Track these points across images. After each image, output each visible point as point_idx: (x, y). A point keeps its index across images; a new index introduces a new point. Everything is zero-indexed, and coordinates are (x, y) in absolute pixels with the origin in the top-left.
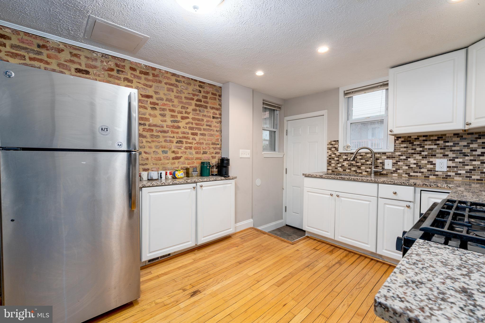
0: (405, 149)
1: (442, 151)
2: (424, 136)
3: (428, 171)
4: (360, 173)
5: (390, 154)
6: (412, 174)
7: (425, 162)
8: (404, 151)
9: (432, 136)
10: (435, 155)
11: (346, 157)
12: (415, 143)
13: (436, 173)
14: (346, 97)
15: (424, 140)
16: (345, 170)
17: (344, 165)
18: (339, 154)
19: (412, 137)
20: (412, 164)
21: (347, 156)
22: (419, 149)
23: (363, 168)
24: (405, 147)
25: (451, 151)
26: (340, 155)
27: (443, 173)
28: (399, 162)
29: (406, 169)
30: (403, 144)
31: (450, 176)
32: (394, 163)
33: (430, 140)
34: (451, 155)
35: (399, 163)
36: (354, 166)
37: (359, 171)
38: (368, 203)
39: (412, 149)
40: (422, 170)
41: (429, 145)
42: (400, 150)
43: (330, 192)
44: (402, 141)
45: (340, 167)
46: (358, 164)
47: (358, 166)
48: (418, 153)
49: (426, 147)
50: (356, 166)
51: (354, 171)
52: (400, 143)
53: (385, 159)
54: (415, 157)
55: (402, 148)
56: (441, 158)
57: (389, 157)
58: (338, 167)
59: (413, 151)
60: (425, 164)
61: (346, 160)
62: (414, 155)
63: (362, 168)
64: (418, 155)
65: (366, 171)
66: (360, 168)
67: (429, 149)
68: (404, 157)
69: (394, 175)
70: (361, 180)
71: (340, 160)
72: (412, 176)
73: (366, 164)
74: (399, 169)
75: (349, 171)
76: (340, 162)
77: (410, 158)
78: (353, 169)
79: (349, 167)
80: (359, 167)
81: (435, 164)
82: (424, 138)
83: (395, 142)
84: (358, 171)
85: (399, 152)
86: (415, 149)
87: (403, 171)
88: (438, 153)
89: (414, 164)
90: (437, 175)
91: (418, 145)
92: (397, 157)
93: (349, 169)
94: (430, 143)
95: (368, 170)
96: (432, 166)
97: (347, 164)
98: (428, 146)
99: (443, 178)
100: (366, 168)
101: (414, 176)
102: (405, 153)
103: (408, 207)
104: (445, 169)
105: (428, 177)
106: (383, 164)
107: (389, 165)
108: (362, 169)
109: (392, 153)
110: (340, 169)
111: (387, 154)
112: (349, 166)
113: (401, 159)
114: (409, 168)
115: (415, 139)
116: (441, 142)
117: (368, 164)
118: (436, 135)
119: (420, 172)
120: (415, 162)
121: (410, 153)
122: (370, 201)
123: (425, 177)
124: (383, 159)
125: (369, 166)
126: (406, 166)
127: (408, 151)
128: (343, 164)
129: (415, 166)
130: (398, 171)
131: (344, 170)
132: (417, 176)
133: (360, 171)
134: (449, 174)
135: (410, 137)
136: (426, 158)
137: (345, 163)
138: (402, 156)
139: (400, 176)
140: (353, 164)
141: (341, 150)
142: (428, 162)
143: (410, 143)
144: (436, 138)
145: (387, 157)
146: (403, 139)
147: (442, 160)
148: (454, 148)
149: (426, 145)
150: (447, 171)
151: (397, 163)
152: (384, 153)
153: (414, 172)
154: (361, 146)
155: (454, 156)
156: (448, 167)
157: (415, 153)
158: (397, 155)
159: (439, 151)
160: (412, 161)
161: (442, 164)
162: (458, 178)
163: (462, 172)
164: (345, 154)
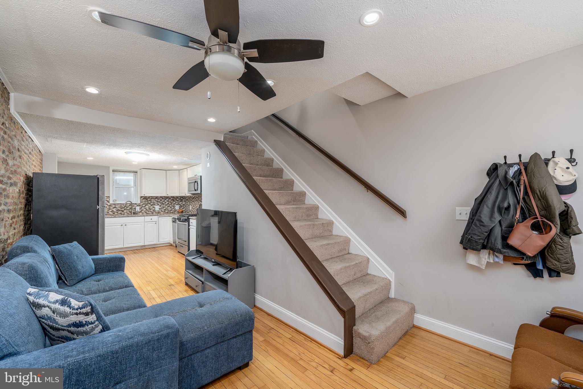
0: (144, 202)
2: (151, 197)
5: (138, 204)
7: (152, 207)
10: (155, 205)
11: (115, 206)
12: (148, 199)
13: (156, 211)
14: (113, 172)
18: (110, 204)
22: (150, 202)
34: (160, 204)
36: (120, 211)
38: (140, 225)
40: (151, 210)
43: (121, 224)
45: (111, 212)
46: (122, 210)
50: (121, 210)
52: (142, 199)
56: (157, 205)
57: (138, 206)
59: (147, 203)
61: (115, 207)
62: (148, 204)
63: (124, 211)
64: (150, 204)
65: (126, 213)
69: (140, 213)
72: (147, 213)
74: (142, 211)
75: (117, 213)
76: (111, 209)
77: (146, 205)
78: (119, 212)
79: (117, 211)
80: (123, 211)
82: (151, 198)
83: (140, 199)
84: (122, 213)
85: (142, 203)
87: (144, 211)
92: (141, 205)
94: (153, 199)
95: (128, 212)
96: (154, 209)
98: (153, 201)
103: (156, 223)
104: (158, 209)
106: (135, 209)
107: (138, 209)
109: (139, 204)
110: (111, 213)
116: (157, 199)
117: (128, 209)
120: (148, 207)
123: (152, 213)
124: (135, 206)
126: (145, 209)
128: (113, 210)
129: (148, 209)
132: (149, 213)
133: (124, 213)
134: (159, 211)
135: (146, 197)
136: (152, 205)
137: (114, 210)
138: (143, 205)
139: (143, 213)
141: (111, 202)
143: (146, 199)
144: (155, 198)
146: (144, 198)
148: (161, 202)
151: (141, 208)
152: (136, 204)
153: (148, 211)
154: (128, 201)
155: (161, 204)
159: (156, 203)
160: (147, 207)
161: (157, 208)
162: (162, 212)
163: (163, 210)
164: (114, 204)
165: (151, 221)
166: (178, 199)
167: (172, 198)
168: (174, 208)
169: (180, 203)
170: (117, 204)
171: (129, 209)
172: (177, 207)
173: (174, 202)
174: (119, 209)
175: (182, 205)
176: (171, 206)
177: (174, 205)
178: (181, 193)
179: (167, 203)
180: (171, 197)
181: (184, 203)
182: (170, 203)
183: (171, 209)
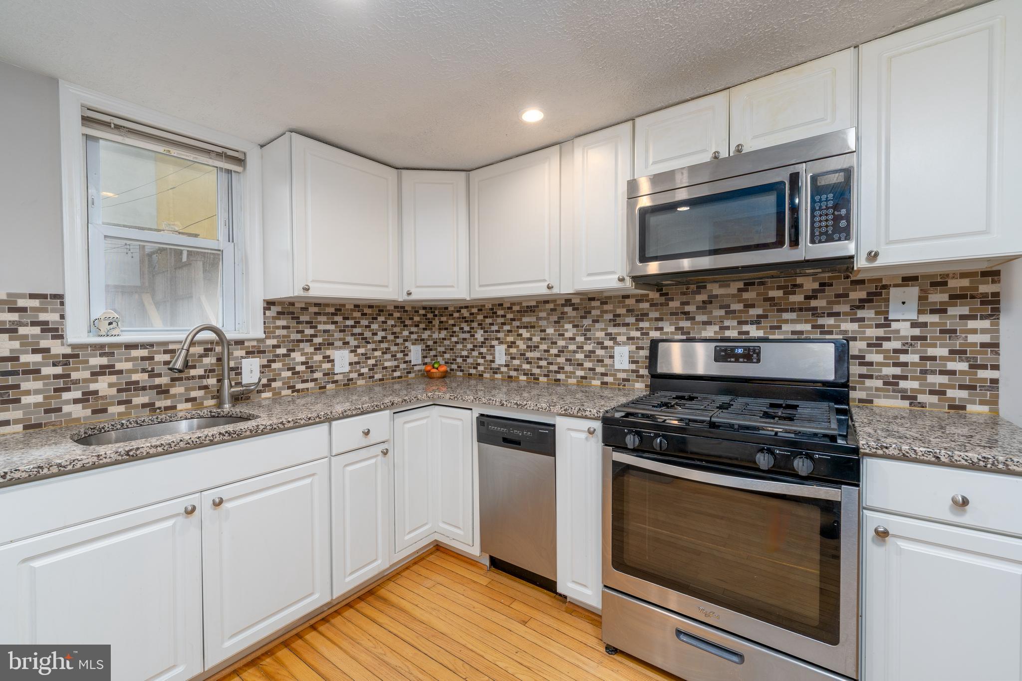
0: (284, 332)
1: (341, 335)
2: (316, 305)
3: (325, 375)
4: (167, 408)
5: (255, 343)
6: (299, 386)
7: (318, 358)
8: (284, 336)
9: (327, 305)
10: (333, 344)
11: (104, 361)
12: (303, 318)
13: (336, 378)
14: (82, 129)
15: (316, 314)
16: (105, 411)
17: (96, 392)
18: (68, 351)
19: (295, 303)
20: (298, 364)
21: (112, 354)
22: (309, 331)
23: (175, 390)
24: (284, 327)
25: (353, 335)
26: (77, 356)
27: (344, 377)
28: (274, 361)
29: (289, 378)
30: (279, 319)
31: (352, 379)
32: (264, 366)
33: (325, 314)
34: (353, 342)
35: (274, 366)
36: (144, 388)
37: (161, 403)
38: (308, 481)
39: (298, 332)
40: (315, 375)
41: (325, 323)
42: (275, 332)
43: (181, 505)
44: (278, 313)
45: (76, 401)
46: (157, 381)
47: (160, 386)
48: (307, 341)
49: (321, 327)
50: (152, 387)
51: (144, 406)
52: (274, 318)
53: (242, 357)
54: (303, 349)
55: (278, 328)
56: (340, 348)
57: (253, 353)
58: (67, 402)
59: (299, 337)
60: (320, 362)
61: (105, 370)
62: (302, 345)
63: (173, 391)
64: (308, 344)
65: (188, 400)
66: (167, 392)
67: (325, 331)
68: (282, 351)
69: (264, 395)
70: (291, 424)
71: (74, 375)
72: (298, 391)
73: (188, 378)
74: (274, 380)
75: (122, 408)
76: (77, 382)
77: (293, 351)
78: (140, 399)
79: (124, 396)
80: (163, 391)
81: (333, 361)
82: (316, 309)
83: (265, 314)
84: (158, 404)
85: (274, 337)
86: (302, 332)
87: (283, 384)
88: (336, 340)
89: (303, 363)
90: (336, 382)
91: (307, 323)
92: (270, 352)
93: (120, 403)
94: (324, 318)
95: (193, 394)
96: (328, 366)
97: (111, 385)
98: (322, 325)
99: (344, 385)
100: (187, 389)
101: (303, 390)
102: (284, 342)
103: (383, 457)
104: (347, 369)
105: (325, 387)
106: (237, 371)
107: (251, 371)
108: (174, 396)
109: (259, 340)
110: (76, 410)
111: (246, 344)
112: (119, 391)
113: (278, 356)
114: (293, 374)
115: (302, 309)
116: (338, 318)
117: (193, 377)
118: (333, 305)
119: (312, 380)
120: (303, 359)
121: (293, 341)
122: (313, 475)
123: (320, 388)
124: (237, 358)
125: (197, 383)
126: (289, 369)
127: (289, 337)
128: (93, 387)
129: (303, 368)
130: (274, 385)
131: (94, 412)
132: (308, 389)
133: (168, 403)
134: (351, 376)
135: (293, 304)
136: (320, 349)
137: (102, 385)
138: (278, 346)
139: (277, 395)
140: (137, 382)
141: (78, 334)
142: (324, 357)
143: (293, 318)
144: (332, 310)
145: (247, 353)
146: (279, 309)
147: (342, 351)
148: (357, 330)
149: (320, 323)
150: (351, 372)
151: (270, 366)
152: (240, 343)
153: (304, 381)
155: (356, 344)
156: (351, 364)
157: (302, 341)
158: (269, 346)
159: (337, 335)
160: (298, 357)
161: (342, 360)
162: (361, 382)
163: (365, 370)
164: (101, 349)
165: (365, 442)
166: (417, 319)
167: (396, 315)
168: (407, 359)
169: (425, 335)
170: (118, 346)
171: (201, 377)
172: (415, 354)
173: (406, 333)
174: (135, 377)
175: (430, 343)
176: (394, 348)
177: (407, 344)
178: (480, 286)
179: (381, 334)
180: (396, 307)
181: (435, 336)
182: (391, 337)
183: (395, 363)
